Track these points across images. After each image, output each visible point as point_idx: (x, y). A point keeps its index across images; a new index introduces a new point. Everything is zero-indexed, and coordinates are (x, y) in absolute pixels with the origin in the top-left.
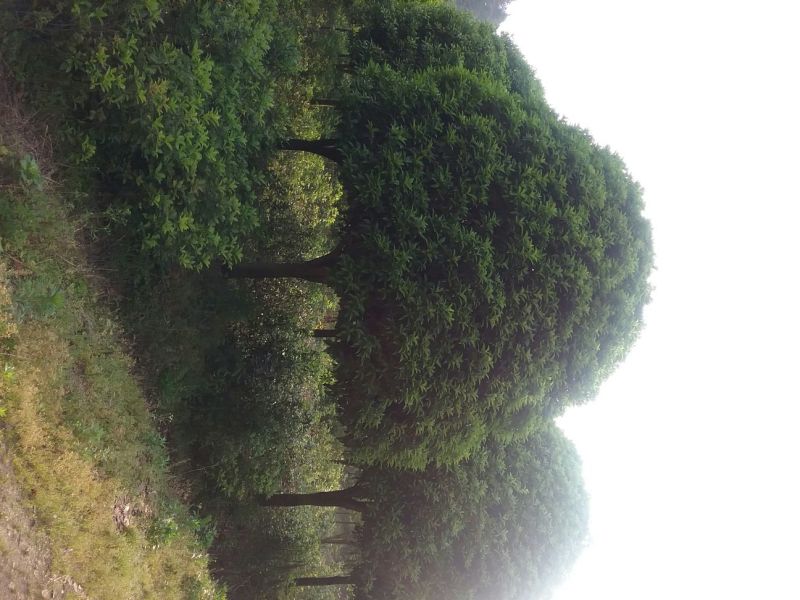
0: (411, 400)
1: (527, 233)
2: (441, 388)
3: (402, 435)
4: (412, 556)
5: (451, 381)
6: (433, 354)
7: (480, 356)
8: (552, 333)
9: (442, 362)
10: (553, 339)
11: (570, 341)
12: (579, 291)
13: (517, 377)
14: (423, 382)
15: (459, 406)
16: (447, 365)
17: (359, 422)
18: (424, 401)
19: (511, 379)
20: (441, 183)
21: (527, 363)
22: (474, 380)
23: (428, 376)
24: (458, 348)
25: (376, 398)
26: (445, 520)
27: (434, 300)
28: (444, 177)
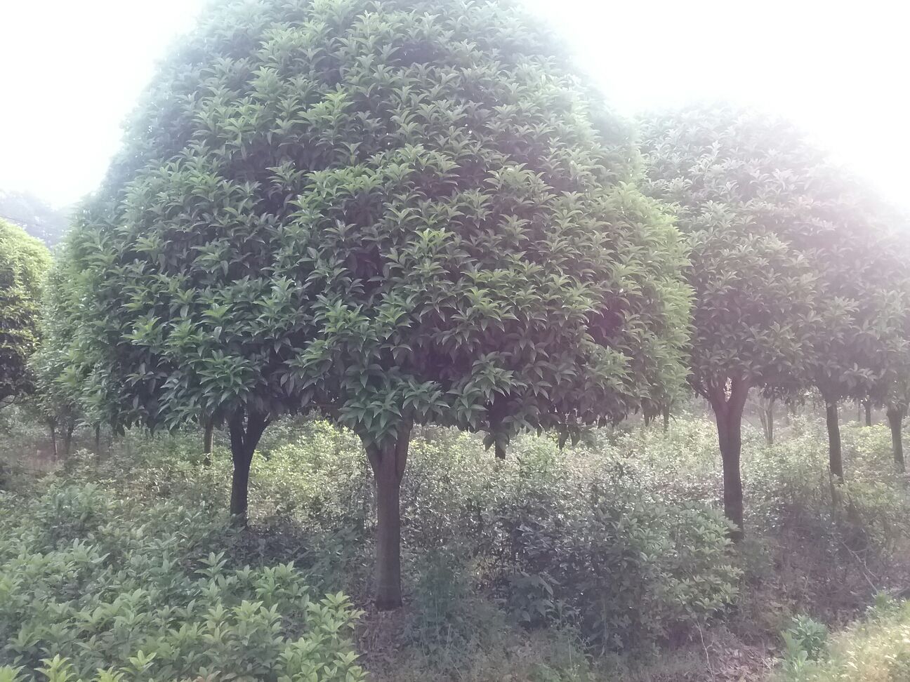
0: (583, 301)
1: (301, 114)
2: (561, 251)
3: (641, 319)
4: (819, 310)
5: (550, 234)
6: (504, 265)
7: (506, 187)
8: (467, 72)
9: (517, 250)
10: (479, 70)
11: (482, 46)
12: (398, 30)
13: (541, 128)
14: (552, 280)
15: (592, 223)
16: (522, 242)
17: (621, 389)
18: (583, 280)
19: (545, 137)
20: (221, 257)
21: (519, 112)
22: (547, 197)
23: (542, 274)
24: (493, 223)
25: (580, 361)
26: (763, 262)
27: (411, 263)
28: (211, 254)
